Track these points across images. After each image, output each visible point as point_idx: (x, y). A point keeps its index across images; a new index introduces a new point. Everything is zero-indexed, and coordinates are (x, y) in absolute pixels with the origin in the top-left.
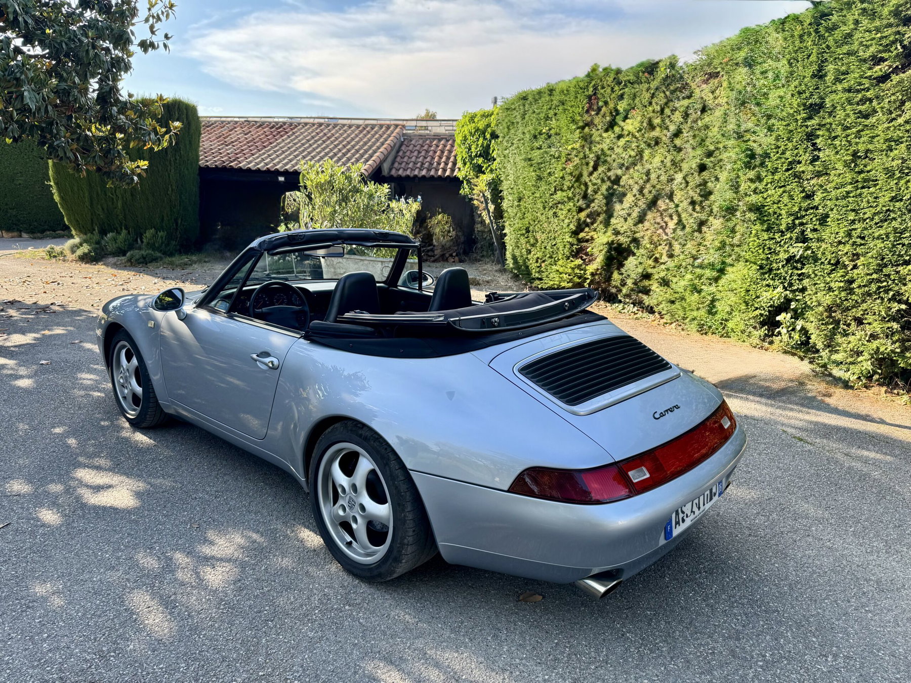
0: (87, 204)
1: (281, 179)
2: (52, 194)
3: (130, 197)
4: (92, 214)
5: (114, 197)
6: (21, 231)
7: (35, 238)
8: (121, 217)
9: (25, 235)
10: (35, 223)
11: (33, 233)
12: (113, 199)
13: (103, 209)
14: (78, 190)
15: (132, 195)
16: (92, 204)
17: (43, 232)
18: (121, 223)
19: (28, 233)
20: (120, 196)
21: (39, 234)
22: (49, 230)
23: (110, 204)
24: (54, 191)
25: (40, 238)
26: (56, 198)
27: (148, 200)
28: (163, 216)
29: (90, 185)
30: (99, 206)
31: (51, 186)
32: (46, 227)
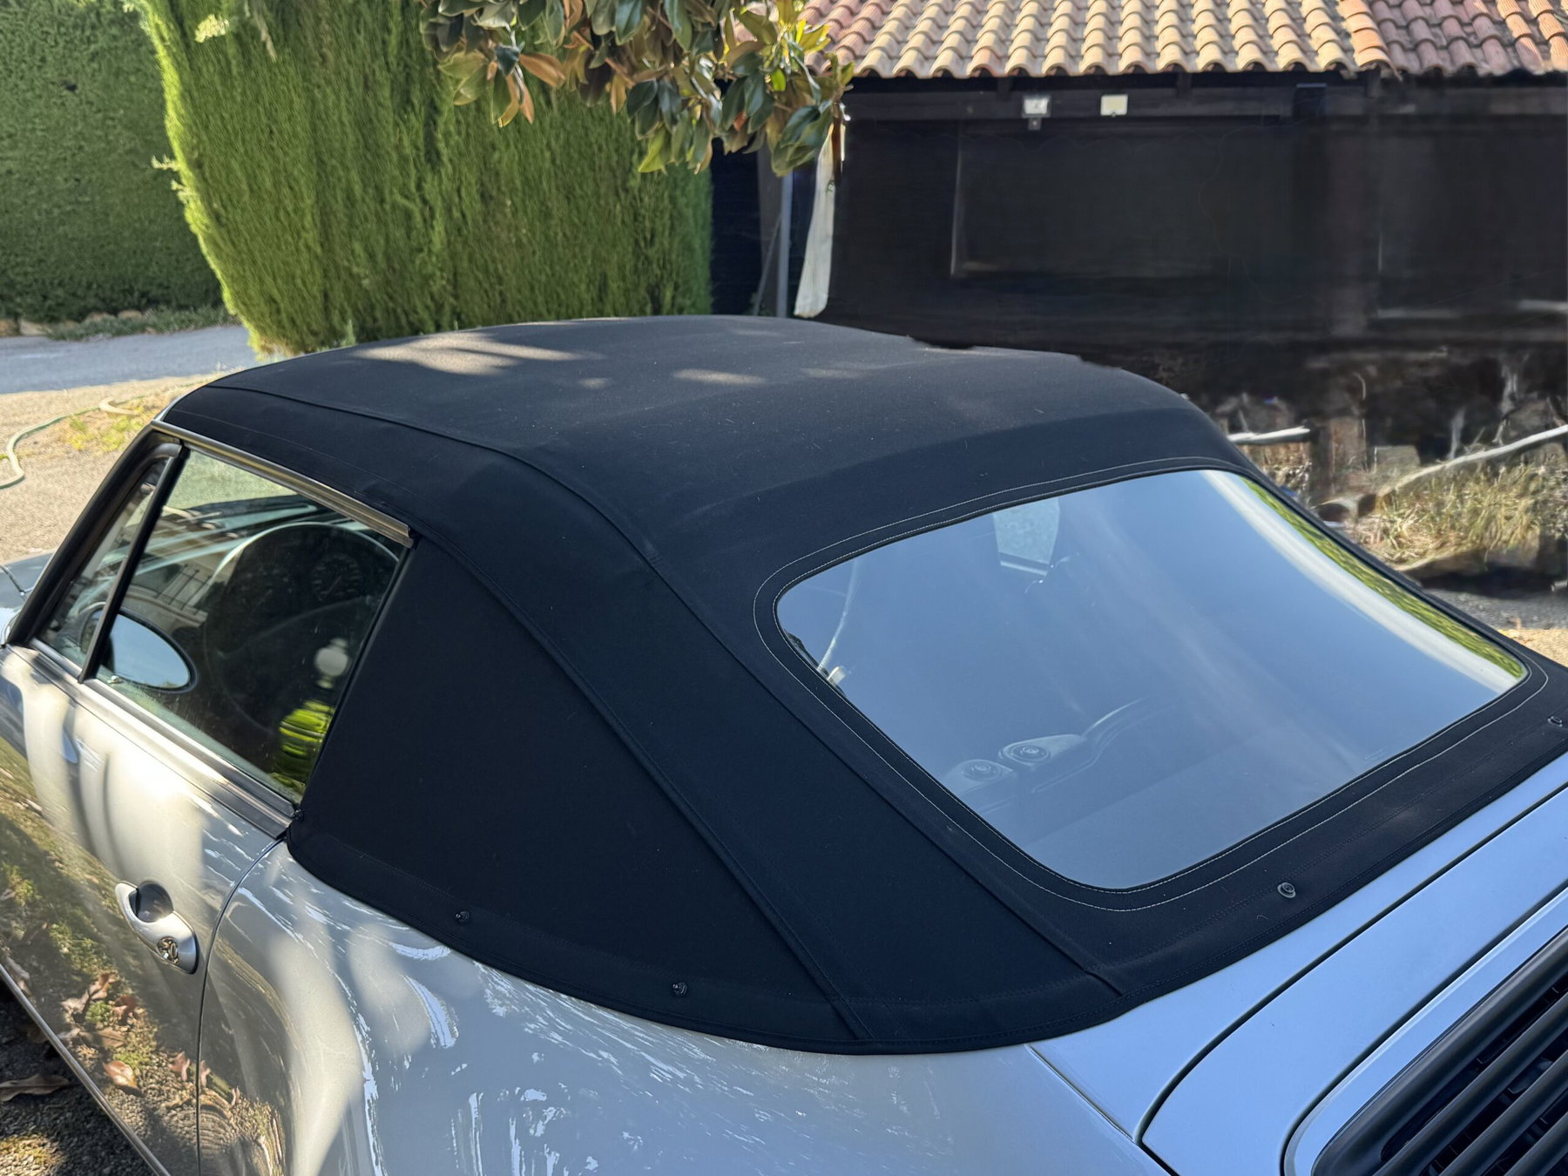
0: (311, 236)
1: (1114, 105)
2: (180, 206)
3: (478, 206)
4: (326, 275)
5: (415, 208)
6: (16, 316)
7: (62, 337)
8: (439, 284)
9: (30, 328)
10: (60, 292)
11: (52, 319)
12: (408, 215)
13: (371, 256)
14: (276, 184)
15: (485, 197)
16: (326, 238)
17: (80, 316)
18: (439, 308)
19: (39, 321)
20: (439, 206)
21: (70, 326)
22: (98, 310)
23: (399, 233)
24: (188, 193)
25: (78, 338)
26: (195, 216)
27: (547, 215)
28: (604, 276)
29: (321, 162)
30: (358, 247)
31: (175, 175)
32: (92, 301)
